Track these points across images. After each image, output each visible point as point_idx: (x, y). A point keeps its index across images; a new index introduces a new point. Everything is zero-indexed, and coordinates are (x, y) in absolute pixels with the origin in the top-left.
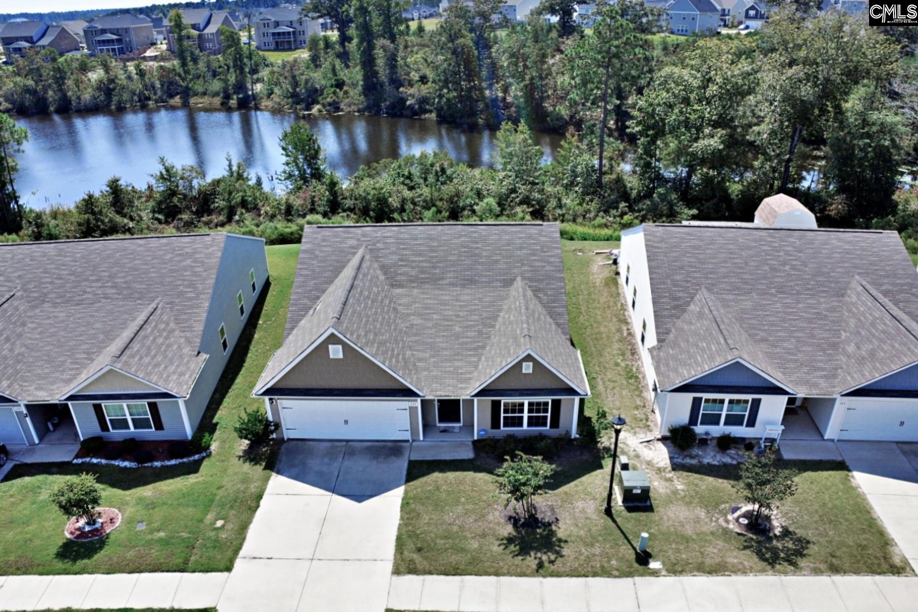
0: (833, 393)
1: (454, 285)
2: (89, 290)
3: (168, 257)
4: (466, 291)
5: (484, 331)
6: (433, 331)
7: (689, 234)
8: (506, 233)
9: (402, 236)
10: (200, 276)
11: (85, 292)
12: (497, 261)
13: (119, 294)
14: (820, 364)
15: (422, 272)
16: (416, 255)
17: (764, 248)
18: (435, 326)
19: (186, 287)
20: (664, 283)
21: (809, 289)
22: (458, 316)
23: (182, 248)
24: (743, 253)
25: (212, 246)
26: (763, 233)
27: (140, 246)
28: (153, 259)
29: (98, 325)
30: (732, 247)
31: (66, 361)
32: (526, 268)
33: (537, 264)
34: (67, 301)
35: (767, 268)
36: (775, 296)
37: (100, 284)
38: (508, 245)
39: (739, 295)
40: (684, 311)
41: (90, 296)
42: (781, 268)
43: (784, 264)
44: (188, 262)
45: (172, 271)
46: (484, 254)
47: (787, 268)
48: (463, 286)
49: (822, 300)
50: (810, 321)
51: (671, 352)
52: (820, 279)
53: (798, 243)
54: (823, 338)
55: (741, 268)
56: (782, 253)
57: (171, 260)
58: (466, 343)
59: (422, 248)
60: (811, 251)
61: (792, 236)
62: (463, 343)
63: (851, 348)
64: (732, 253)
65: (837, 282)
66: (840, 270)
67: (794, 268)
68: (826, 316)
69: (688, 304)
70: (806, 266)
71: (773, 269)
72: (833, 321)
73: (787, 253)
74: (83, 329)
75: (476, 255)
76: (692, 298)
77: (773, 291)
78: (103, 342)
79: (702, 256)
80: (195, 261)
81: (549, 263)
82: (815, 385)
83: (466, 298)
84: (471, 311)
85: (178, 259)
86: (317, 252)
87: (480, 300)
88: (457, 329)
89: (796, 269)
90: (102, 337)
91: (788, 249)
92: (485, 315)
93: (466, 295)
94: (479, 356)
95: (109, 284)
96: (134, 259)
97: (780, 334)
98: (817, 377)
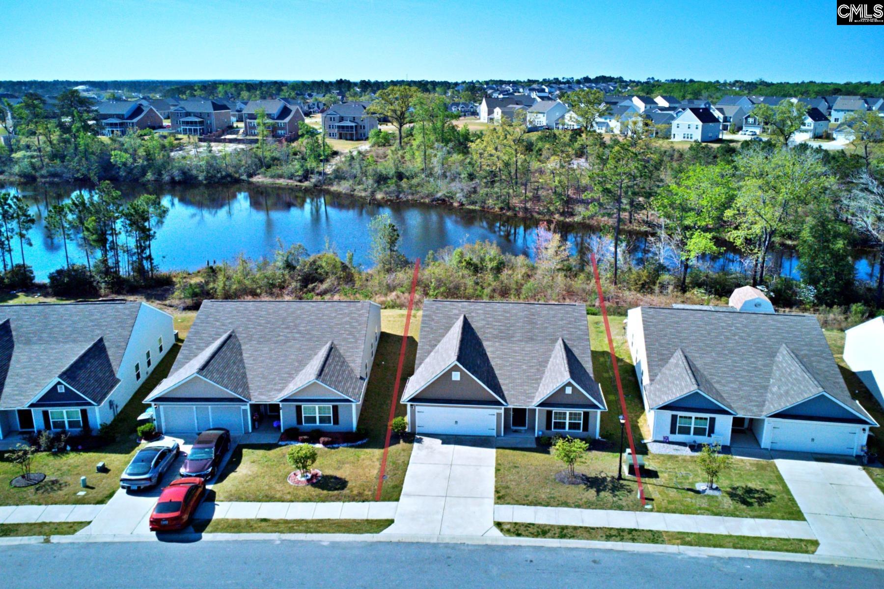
0: (761, 415)
1: (521, 341)
2: (281, 334)
3: (333, 315)
4: (528, 345)
5: (541, 369)
6: (510, 368)
7: (671, 314)
8: (552, 310)
9: (487, 309)
10: (355, 328)
11: (279, 336)
12: (546, 328)
13: (303, 337)
14: (754, 398)
15: (501, 333)
16: (496, 322)
17: (722, 324)
18: (510, 365)
19: (348, 335)
20: (654, 345)
21: (751, 352)
22: (524, 360)
23: (341, 310)
24: (707, 327)
25: (362, 309)
26: (721, 315)
27: (313, 307)
28: (323, 316)
29: (293, 357)
30: (700, 323)
31: (275, 378)
32: (565, 332)
33: (572, 330)
34: (267, 341)
35: (723, 337)
36: (727, 355)
37: (289, 331)
38: (554, 317)
39: (703, 354)
40: (667, 362)
41: (283, 338)
42: (733, 338)
43: (735, 335)
44: (348, 319)
45: (337, 324)
46: (539, 322)
47: (737, 337)
48: (527, 342)
49: (760, 359)
50: (749, 371)
51: (658, 386)
52: (759, 345)
53: (745, 321)
54: (757, 383)
55: (706, 337)
56: (733, 328)
57: (335, 317)
58: (531, 376)
59: (500, 317)
60: (753, 327)
61: (741, 317)
62: (528, 376)
63: (775, 389)
64: (699, 327)
65: (770, 348)
66: (772, 340)
67: (741, 338)
68: (761, 369)
69: (669, 358)
70: (750, 337)
71: (727, 338)
72: (766, 373)
73: (737, 328)
74: (282, 358)
75: (533, 323)
76: (672, 354)
77: (727, 352)
78: (298, 367)
79: (679, 329)
80: (352, 318)
81: (580, 329)
82: (750, 411)
83: (529, 349)
84: (533, 357)
85: (340, 316)
86: (434, 317)
87: (537, 350)
88: (524, 367)
89: (743, 339)
90: (297, 364)
91: (738, 325)
92: (540, 360)
93: (528, 347)
94: (539, 384)
95: (295, 331)
96: (310, 315)
97: (729, 379)
98: (752, 406)
